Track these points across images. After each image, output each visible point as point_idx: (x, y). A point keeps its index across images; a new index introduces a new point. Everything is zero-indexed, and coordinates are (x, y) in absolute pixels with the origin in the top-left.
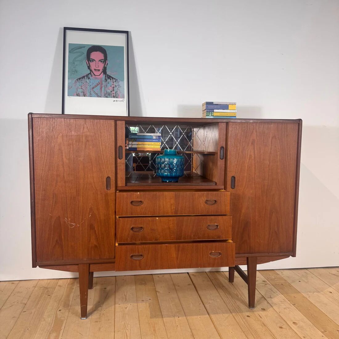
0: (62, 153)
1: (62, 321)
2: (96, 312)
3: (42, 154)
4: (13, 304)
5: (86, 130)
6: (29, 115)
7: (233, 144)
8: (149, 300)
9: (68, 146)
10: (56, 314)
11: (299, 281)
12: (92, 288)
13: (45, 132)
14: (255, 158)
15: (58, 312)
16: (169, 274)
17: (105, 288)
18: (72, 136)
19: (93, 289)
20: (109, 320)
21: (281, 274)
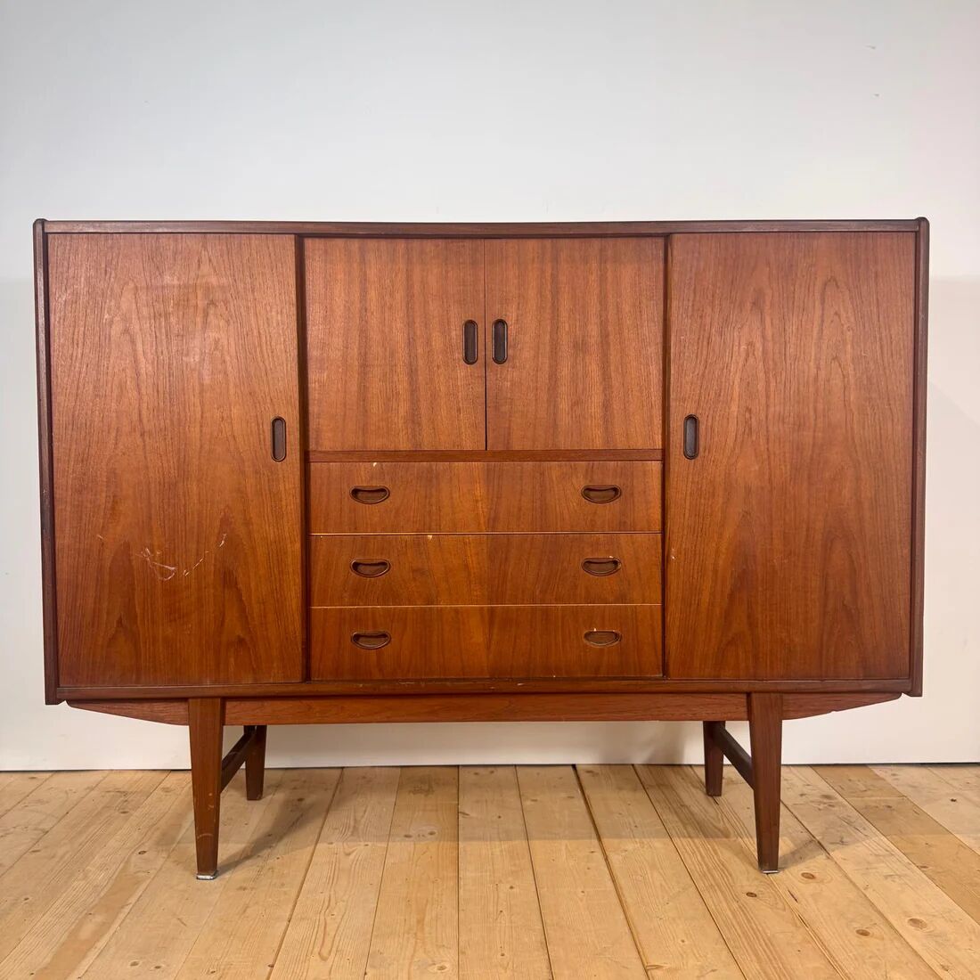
0: (133, 342)
1: (138, 883)
2: (248, 862)
3: (76, 346)
4: (12, 830)
5: (206, 268)
6: (34, 225)
7: (690, 309)
8: (430, 836)
9: (153, 321)
10: (128, 862)
11: (952, 800)
12: (260, 799)
13: (83, 279)
14: (765, 352)
15: (135, 858)
16: (513, 768)
17: (300, 800)
18: (163, 287)
19: (261, 801)
20: (283, 885)
21: (889, 779)
